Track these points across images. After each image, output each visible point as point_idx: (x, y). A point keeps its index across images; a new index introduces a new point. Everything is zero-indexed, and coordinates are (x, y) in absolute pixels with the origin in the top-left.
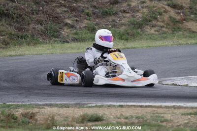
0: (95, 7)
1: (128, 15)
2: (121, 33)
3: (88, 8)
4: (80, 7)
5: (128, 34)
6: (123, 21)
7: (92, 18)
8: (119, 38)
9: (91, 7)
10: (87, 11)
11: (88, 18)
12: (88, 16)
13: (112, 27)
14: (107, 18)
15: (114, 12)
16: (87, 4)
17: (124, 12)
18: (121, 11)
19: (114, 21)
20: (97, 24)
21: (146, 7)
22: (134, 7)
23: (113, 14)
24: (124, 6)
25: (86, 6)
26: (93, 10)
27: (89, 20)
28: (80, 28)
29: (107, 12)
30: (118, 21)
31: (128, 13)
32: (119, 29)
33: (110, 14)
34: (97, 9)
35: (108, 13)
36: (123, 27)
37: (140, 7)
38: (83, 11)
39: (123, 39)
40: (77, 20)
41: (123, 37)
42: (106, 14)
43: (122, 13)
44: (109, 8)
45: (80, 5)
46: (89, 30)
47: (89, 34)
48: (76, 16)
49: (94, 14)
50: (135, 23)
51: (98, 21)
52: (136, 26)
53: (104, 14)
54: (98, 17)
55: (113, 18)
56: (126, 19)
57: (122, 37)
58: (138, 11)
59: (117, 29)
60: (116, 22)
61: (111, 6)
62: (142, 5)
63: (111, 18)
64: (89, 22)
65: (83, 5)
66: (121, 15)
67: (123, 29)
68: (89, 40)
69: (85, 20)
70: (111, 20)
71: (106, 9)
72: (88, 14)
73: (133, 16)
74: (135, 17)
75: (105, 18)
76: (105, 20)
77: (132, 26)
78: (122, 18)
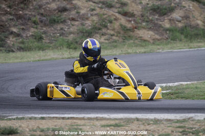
0: (42, 14)
1: (76, 23)
2: (70, 42)
3: (35, 16)
4: (26, 14)
5: (77, 42)
6: (71, 29)
7: (39, 27)
8: (67, 47)
9: (38, 14)
10: (34, 19)
11: (35, 26)
12: (36, 24)
13: (60, 36)
14: (55, 26)
15: (62, 20)
16: (34, 11)
17: (73, 19)
18: (69, 19)
19: (62, 29)
20: (45, 33)
21: (96, 14)
22: (83, 15)
23: (62, 22)
24: (73, 14)
25: (33, 13)
26: (40, 18)
27: (36, 28)
28: (27, 37)
29: (54, 20)
30: (66, 30)
31: (77, 21)
32: (67, 38)
33: (58, 22)
34: (44, 17)
35: (56, 21)
36: (72, 35)
37: (89, 15)
38: (29, 19)
39: (72, 48)
40: (23, 29)
41: (72, 46)
42: (54, 22)
43: (71, 20)
44: (57, 16)
45: (27, 12)
46: (35, 39)
47: (36, 43)
48: (22, 25)
49: (42, 22)
50: (84, 31)
51: (45, 29)
52: (85, 34)
53: (52, 23)
54: (45, 25)
55: (61, 26)
56: (75, 27)
57: (70, 45)
58: (87, 19)
59: (65, 38)
60: (65, 31)
61: (59, 13)
62: (92, 13)
63: (59, 27)
64: (36, 30)
65: (30, 13)
66: (69, 22)
67: (71, 38)
68: (35, 49)
69: (32, 29)
70: (59, 28)
71: (54, 17)
72: (35, 22)
73: (82, 24)
74: (84, 25)
75: (52, 26)
76: (52, 29)
77: (81, 35)
78: (71, 26)
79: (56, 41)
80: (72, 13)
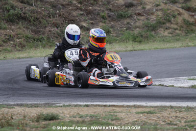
0: (110, 10)
1: (142, 18)
2: (135, 35)
3: (103, 11)
4: (96, 10)
5: (142, 36)
6: (137, 24)
7: (107, 21)
8: (133, 40)
9: (107, 10)
10: (102, 14)
11: (104, 21)
12: (104, 19)
13: (127, 30)
14: (122, 21)
15: (129, 15)
16: (102, 7)
17: (139, 14)
18: (135, 14)
19: (128, 23)
20: (112, 27)
21: (160, 10)
22: (149, 10)
23: (128, 17)
25: (102, 9)
26: (108, 13)
27: (105, 23)
29: (122, 15)
30: (132, 24)
31: (143, 16)
32: (133, 32)
33: (125, 17)
34: (112, 12)
36: (138, 29)
37: (154, 10)
38: (98, 14)
39: (137, 41)
40: (92, 23)
41: (137, 39)
42: (121, 17)
43: (137, 15)
44: (124, 11)
45: (96, 8)
48: (92, 19)
49: (109, 16)
50: (149, 25)
51: (113, 23)
52: (150, 28)
53: (119, 17)
54: (113, 20)
55: (128, 20)
56: (141, 21)
57: (135, 39)
58: (152, 14)
59: (131, 32)
60: (131, 25)
61: (126, 9)
62: (157, 8)
63: (126, 21)
64: (104, 25)
65: (99, 9)
66: (135, 17)
67: (136, 32)
69: (101, 23)
70: (125, 23)
71: (121, 12)
72: (103, 17)
73: (147, 19)
74: (149, 20)
75: (120, 21)
76: (120, 23)
77: (146, 29)
78: (137, 20)
79: (122, 34)
80: (138, 8)
